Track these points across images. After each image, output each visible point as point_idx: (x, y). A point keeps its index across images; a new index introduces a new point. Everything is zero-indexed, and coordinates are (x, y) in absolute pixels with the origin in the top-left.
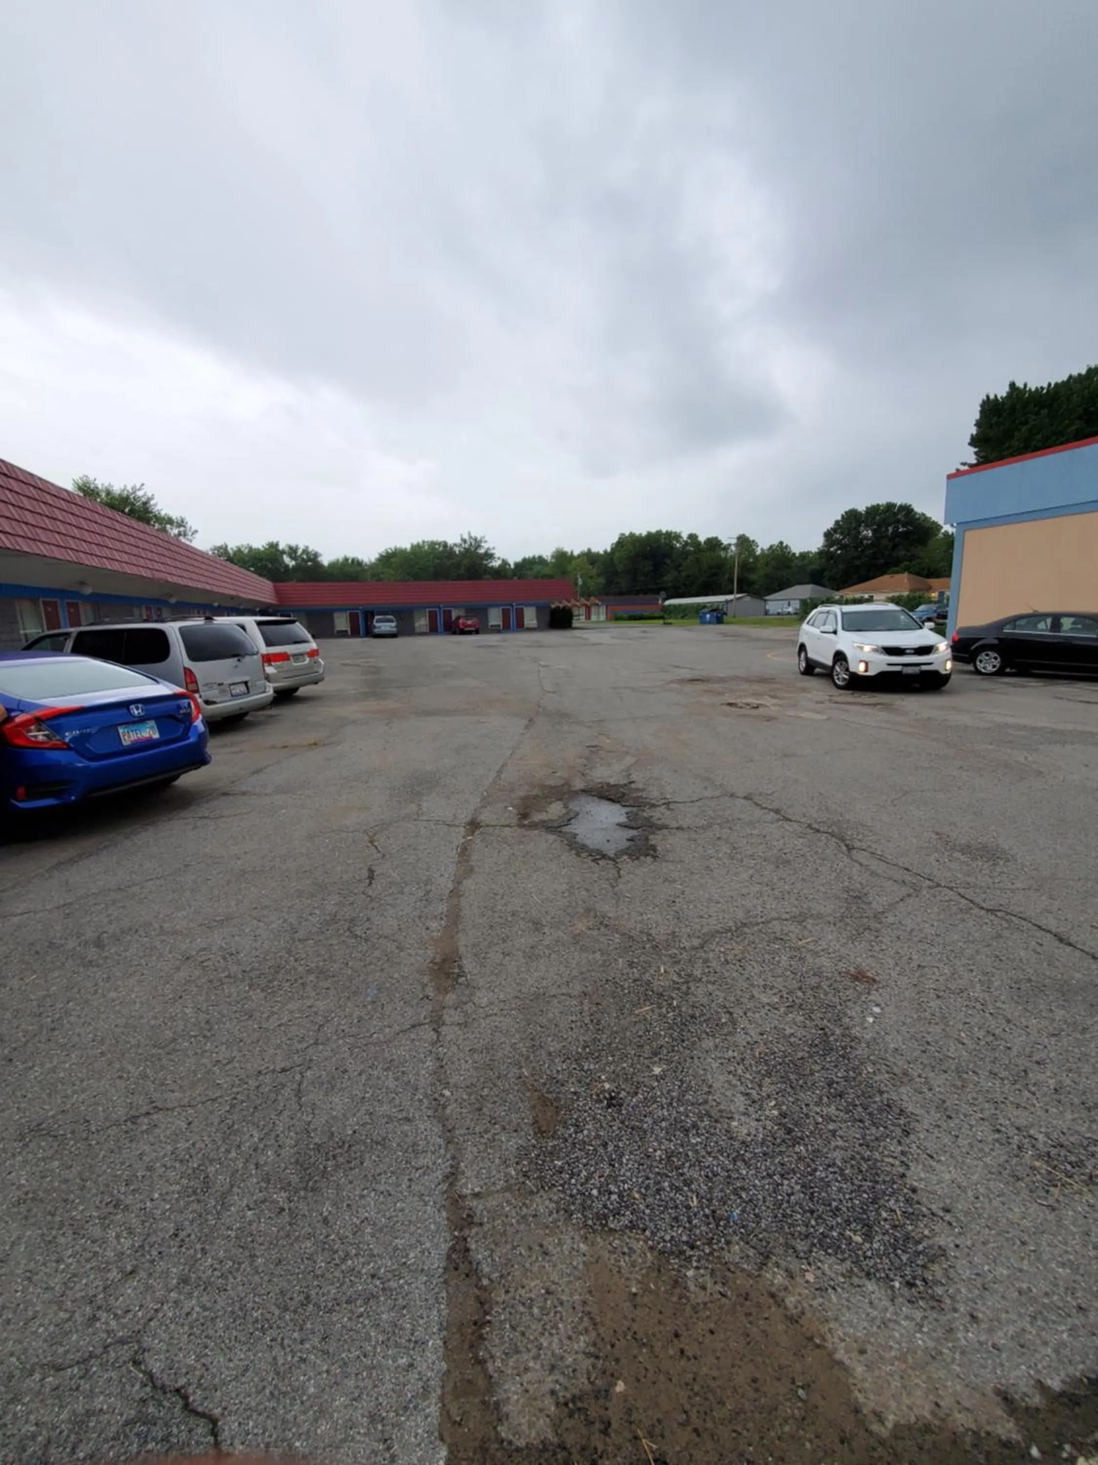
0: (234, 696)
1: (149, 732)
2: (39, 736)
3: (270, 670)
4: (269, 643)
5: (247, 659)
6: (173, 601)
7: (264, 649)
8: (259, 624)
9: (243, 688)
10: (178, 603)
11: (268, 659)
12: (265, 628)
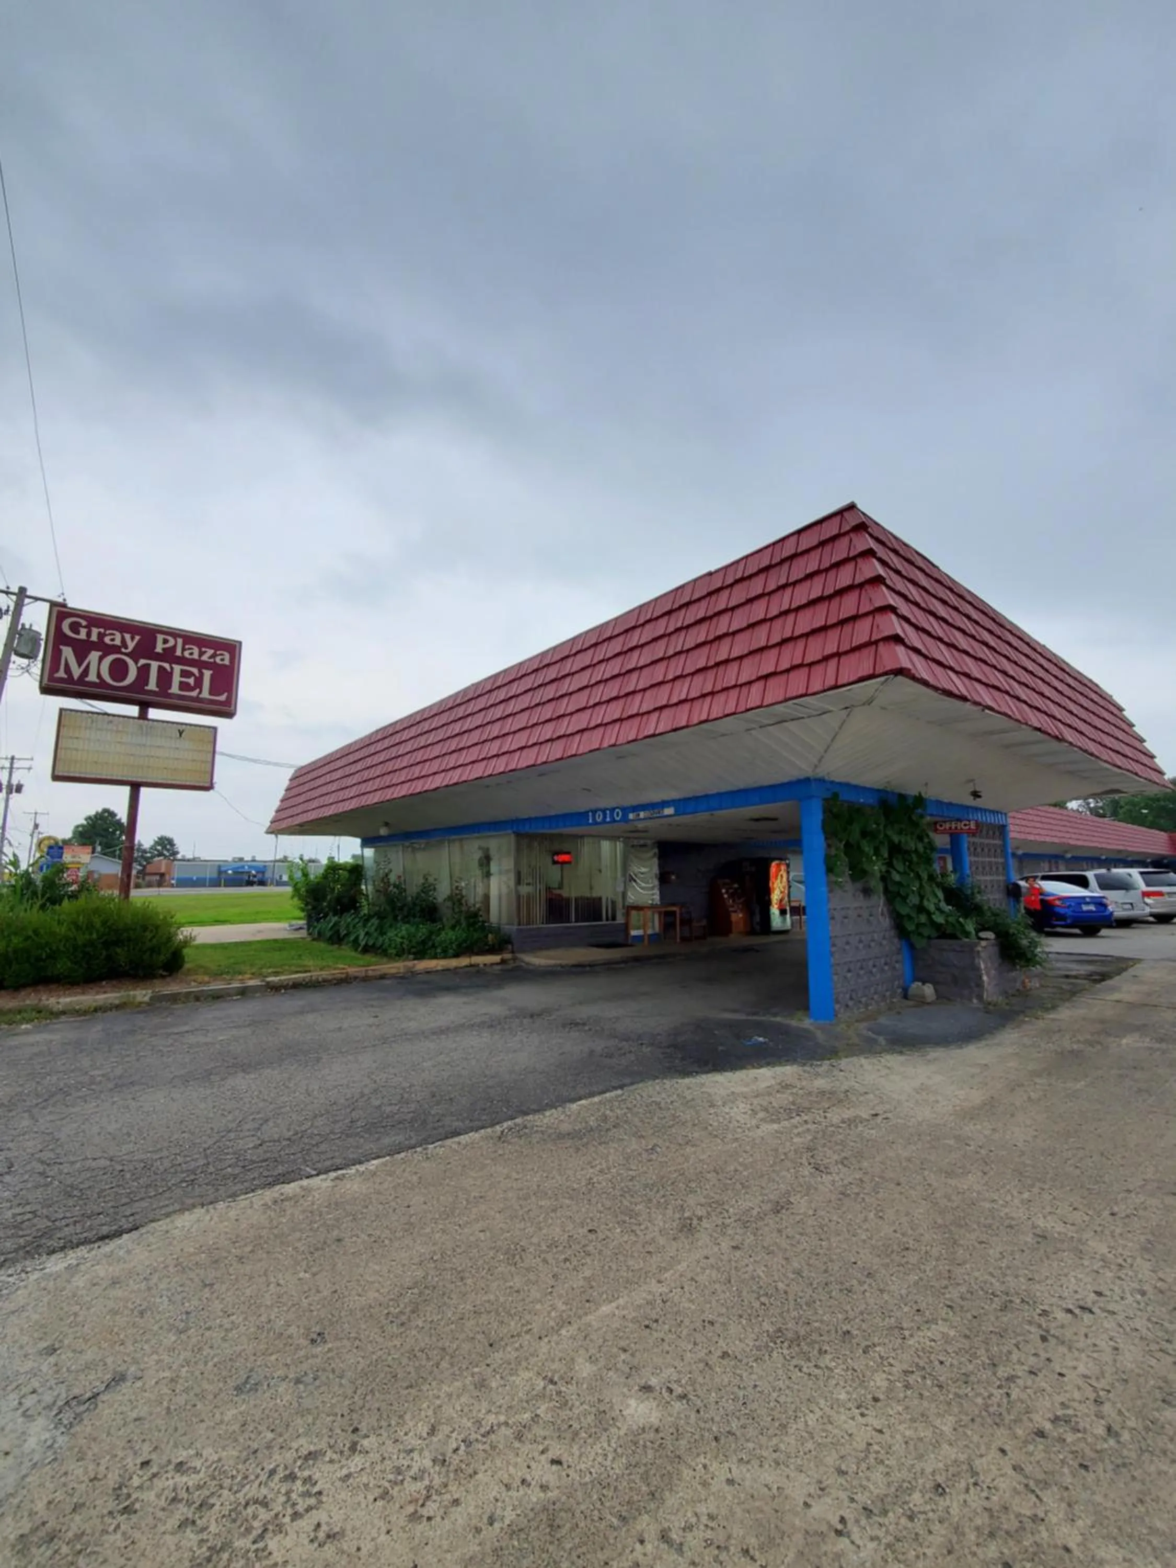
0: (1125, 910)
1: (1092, 908)
2: (1058, 903)
3: (1147, 900)
4: (1148, 885)
5: (1132, 892)
6: (1069, 855)
7: (1143, 887)
8: (1141, 873)
9: (1129, 906)
10: (1073, 857)
11: (1146, 894)
12: (1145, 876)
